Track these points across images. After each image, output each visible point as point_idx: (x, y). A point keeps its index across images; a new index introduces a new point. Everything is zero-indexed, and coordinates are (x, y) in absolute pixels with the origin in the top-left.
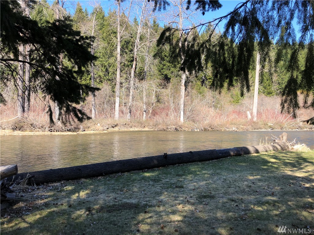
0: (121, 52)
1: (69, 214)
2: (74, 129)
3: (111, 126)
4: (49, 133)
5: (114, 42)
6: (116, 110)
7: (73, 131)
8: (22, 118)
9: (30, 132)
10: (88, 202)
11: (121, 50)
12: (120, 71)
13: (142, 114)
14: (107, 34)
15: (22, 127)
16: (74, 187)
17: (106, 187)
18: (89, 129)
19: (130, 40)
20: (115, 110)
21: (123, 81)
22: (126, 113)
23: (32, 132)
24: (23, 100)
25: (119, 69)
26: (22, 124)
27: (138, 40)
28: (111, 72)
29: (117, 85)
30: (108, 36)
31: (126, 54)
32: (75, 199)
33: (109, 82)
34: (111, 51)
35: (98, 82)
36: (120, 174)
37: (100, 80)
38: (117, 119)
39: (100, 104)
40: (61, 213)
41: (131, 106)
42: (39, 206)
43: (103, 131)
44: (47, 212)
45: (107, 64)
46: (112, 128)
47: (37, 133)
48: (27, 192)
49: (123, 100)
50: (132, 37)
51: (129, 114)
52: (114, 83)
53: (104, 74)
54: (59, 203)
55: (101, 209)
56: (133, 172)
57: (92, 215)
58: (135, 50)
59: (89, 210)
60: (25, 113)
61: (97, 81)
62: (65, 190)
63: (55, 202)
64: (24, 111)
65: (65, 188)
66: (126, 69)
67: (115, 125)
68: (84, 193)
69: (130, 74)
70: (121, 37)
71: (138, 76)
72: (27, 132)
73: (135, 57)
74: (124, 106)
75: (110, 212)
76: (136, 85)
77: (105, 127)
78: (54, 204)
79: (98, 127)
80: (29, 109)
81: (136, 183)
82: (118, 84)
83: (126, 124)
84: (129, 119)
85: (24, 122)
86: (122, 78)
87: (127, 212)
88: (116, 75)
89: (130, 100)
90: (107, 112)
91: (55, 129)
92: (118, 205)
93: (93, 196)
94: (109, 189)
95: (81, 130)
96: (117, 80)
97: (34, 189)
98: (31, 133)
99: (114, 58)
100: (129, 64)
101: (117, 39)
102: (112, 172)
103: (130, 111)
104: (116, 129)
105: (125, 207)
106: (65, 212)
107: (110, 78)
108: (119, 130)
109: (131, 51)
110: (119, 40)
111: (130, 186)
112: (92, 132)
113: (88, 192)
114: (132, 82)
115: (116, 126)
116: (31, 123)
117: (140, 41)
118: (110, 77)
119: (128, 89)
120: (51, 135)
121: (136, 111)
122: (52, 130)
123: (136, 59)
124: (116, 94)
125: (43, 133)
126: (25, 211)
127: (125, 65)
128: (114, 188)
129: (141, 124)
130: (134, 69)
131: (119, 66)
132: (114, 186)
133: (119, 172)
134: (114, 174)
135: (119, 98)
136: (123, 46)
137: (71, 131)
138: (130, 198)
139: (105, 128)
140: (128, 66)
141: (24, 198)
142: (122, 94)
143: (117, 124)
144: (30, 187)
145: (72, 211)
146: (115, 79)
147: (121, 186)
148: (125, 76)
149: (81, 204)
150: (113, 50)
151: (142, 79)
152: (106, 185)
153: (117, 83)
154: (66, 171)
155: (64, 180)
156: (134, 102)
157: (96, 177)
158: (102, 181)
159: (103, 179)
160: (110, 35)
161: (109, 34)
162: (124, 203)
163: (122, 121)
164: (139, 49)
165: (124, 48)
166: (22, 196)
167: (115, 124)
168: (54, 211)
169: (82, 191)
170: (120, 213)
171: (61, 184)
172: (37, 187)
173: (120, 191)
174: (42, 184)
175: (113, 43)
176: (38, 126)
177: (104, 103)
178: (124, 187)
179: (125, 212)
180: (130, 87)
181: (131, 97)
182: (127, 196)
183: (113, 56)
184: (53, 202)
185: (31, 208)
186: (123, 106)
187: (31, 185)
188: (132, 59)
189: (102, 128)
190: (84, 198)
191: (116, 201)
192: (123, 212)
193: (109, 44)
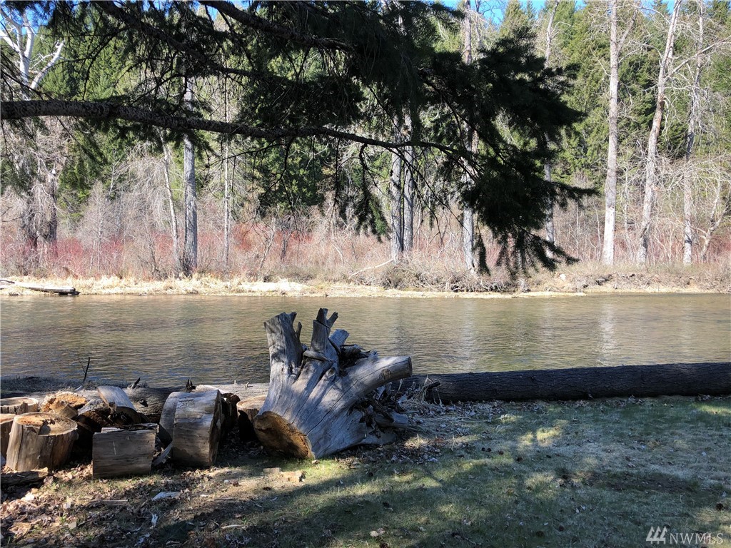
0: (618, 93)
1: (519, 477)
2: (505, 287)
3: (593, 281)
4: (453, 294)
5: (600, 70)
6: (605, 239)
7: (504, 291)
8: (399, 262)
9: (415, 292)
10: (558, 455)
11: (619, 86)
12: (616, 142)
13: (679, 249)
14: (581, 53)
15: (400, 280)
16: (521, 417)
17: (601, 426)
18: (540, 287)
19: (646, 56)
20: (602, 242)
21: (626, 165)
22: (633, 248)
23: (419, 290)
24: (401, 225)
25: (613, 136)
26: (400, 275)
27: (667, 55)
28: (591, 145)
29: (608, 177)
30: (585, 58)
31: (634, 94)
32: (527, 446)
33: (587, 172)
34: (592, 95)
35: (560, 173)
36: (632, 400)
37: (564, 168)
38: (608, 263)
39: (566, 227)
40: (502, 472)
41: (648, 228)
42: (455, 449)
43: (573, 292)
44: (472, 465)
45: (582, 128)
46: (598, 286)
47: (429, 295)
48: (427, 416)
49: (625, 215)
50: (649, 49)
51: (642, 250)
52: (599, 174)
53: (574, 153)
54: (495, 449)
55: (594, 478)
56: (668, 398)
57: (573, 487)
58: (661, 80)
59: (564, 474)
60: (404, 252)
61: (556, 171)
62: (504, 421)
63: (486, 446)
64: (402, 247)
65: (503, 416)
66: (633, 134)
67: (603, 278)
68: (545, 435)
69: (645, 145)
70: (620, 55)
71: (669, 148)
72: (409, 292)
73: (659, 100)
74: (628, 229)
75: (619, 490)
76: (662, 173)
77: (578, 282)
78: (483, 449)
79: (561, 282)
80: (411, 244)
81: (681, 428)
82: (611, 173)
83: (633, 275)
84: (641, 264)
85: (404, 271)
86: (621, 159)
87: (665, 498)
88: (606, 151)
89: (646, 214)
90: (582, 245)
91: (464, 286)
92: (638, 475)
93: (568, 445)
94: (606, 433)
95: (522, 288)
96: (609, 166)
97: (440, 412)
98: (417, 294)
99: (600, 111)
100: (640, 119)
101: (609, 60)
102: (612, 394)
103: (645, 241)
104: (608, 288)
105: (659, 484)
106: (509, 470)
107: (589, 161)
108: (616, 291)
109: (649, 84)
110: (613, 62)
111: (666, 433)
112: (547, 294)
113: (557, 434)
114: (650, 167)
115: (606, 280)
116: (416, 272)
117: (674, 54)
118: (590, 158)
119: (639, 184)
120: (457, 298)
121: (662, 241)
122: (457, 287)
123: (662, 104)
124: (607, 200)
125: (441, 294)
126: (429, 455)
127: (629, 124)
128: (622, 433)
129: (678, 275)
130: (657, 131)
131: (613, 128)
132: (621, 429)
133: (629, 396)
134: (617, 399)
135: (614, 210)
136: (626, 77)
137: (499, 291)
138: (670, 463)
139: (579, 285)
140: (638, 126)
141: (423, 427)
142: (622, 199)
143: (611, 275)
144: (431, 406)
145: (525, 472)
146: (603, 162)
147: (640, 429)
148: (629, 152)
149: (542, 458)
150: (598, 91)
151: (680, 156)
152: (598, 423)
153: (609, 171)
154: (504, 379)
155: (499, 399)
156: (658, 218)
157: (570, 401)
158: (586, 412)
159: (590, 408)
160: (589, 54)
161: (586, 52)
162: (653, 474)
163: (623, 268)
164: (672, 75)
165: (627, 81)
166: (419, 423)
167: (605, 275)
168: (486, 465)
169: (541, 429)
170: (646, 497)
171: (493, 408)
172: (445, 408)
173: (639, 441)
174: (454, 403)
175: (597, 74)
176: (429, 279)
177: (574, 224)
178: (648, 434)
179: (661, 497)
180: (645, 180)
181: (647, 206)
182: (659, 456)
183: (598, 106)
184: (481, 445)
185: (439, 450)
186: (626, 230)
187: (432, 402)
188: (649, 106)
189: (570, 285)
190: (547, 446)
191: (630, 464)
192: (655, 496)
193: (587, 77)
